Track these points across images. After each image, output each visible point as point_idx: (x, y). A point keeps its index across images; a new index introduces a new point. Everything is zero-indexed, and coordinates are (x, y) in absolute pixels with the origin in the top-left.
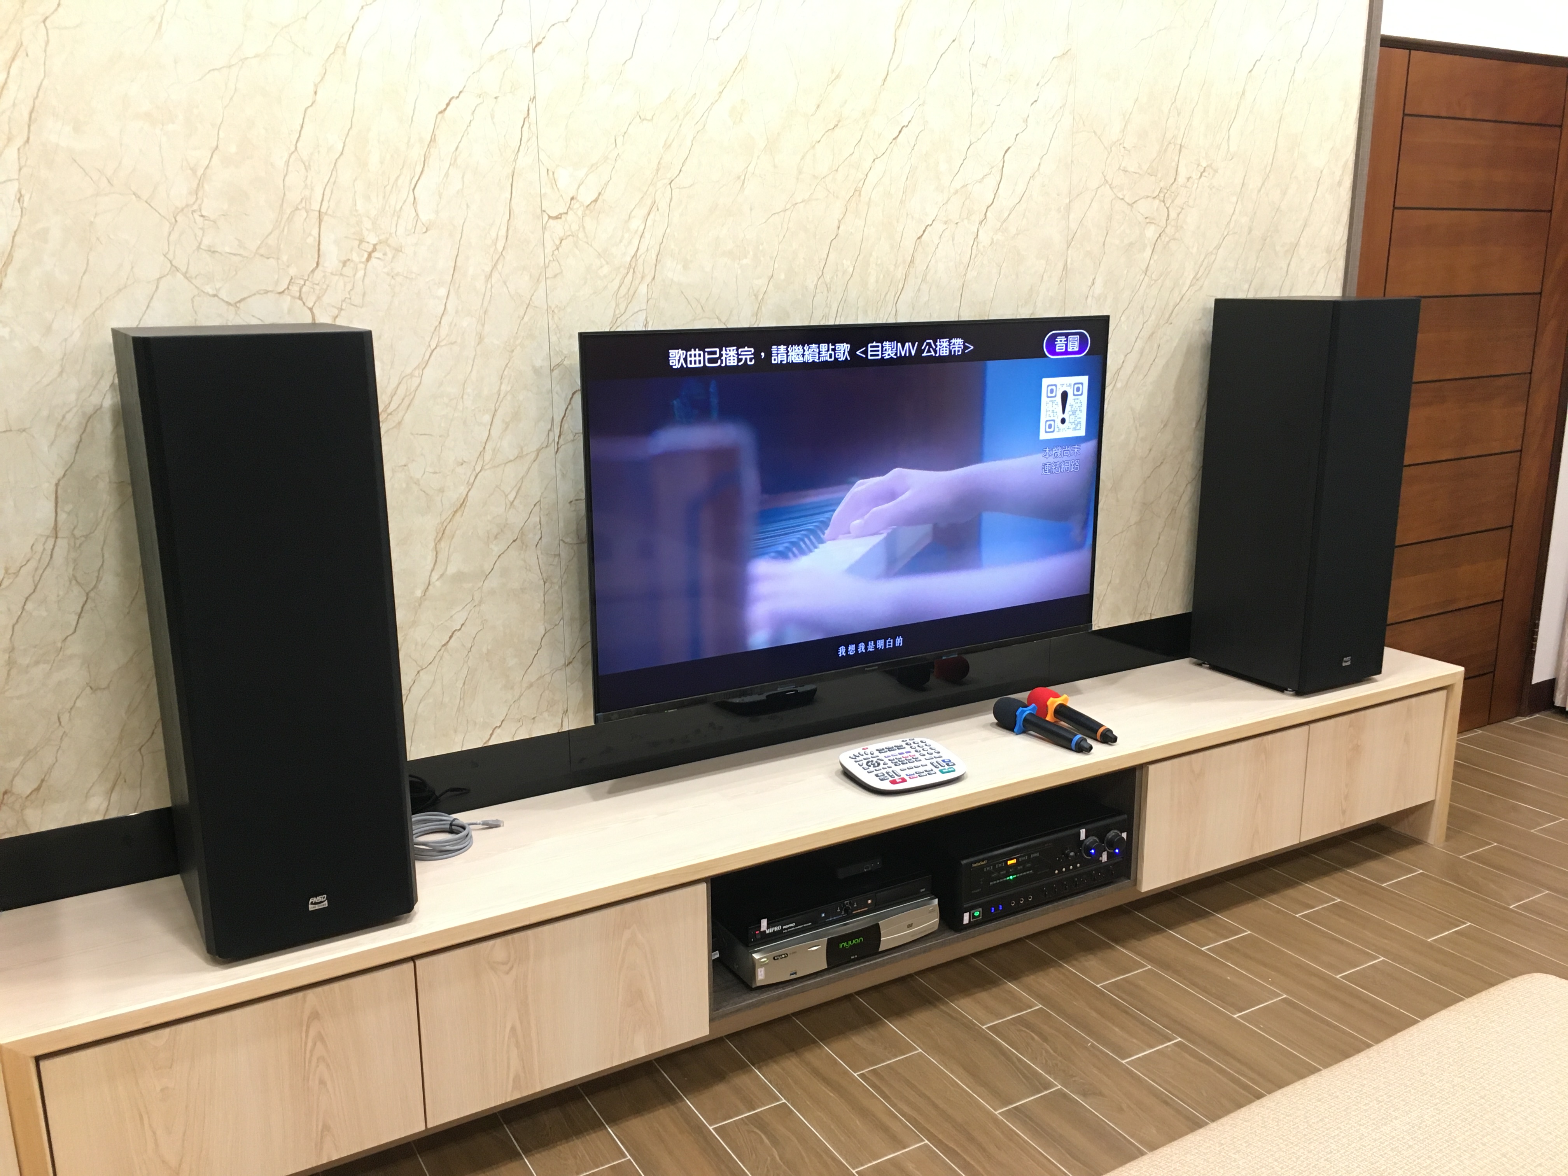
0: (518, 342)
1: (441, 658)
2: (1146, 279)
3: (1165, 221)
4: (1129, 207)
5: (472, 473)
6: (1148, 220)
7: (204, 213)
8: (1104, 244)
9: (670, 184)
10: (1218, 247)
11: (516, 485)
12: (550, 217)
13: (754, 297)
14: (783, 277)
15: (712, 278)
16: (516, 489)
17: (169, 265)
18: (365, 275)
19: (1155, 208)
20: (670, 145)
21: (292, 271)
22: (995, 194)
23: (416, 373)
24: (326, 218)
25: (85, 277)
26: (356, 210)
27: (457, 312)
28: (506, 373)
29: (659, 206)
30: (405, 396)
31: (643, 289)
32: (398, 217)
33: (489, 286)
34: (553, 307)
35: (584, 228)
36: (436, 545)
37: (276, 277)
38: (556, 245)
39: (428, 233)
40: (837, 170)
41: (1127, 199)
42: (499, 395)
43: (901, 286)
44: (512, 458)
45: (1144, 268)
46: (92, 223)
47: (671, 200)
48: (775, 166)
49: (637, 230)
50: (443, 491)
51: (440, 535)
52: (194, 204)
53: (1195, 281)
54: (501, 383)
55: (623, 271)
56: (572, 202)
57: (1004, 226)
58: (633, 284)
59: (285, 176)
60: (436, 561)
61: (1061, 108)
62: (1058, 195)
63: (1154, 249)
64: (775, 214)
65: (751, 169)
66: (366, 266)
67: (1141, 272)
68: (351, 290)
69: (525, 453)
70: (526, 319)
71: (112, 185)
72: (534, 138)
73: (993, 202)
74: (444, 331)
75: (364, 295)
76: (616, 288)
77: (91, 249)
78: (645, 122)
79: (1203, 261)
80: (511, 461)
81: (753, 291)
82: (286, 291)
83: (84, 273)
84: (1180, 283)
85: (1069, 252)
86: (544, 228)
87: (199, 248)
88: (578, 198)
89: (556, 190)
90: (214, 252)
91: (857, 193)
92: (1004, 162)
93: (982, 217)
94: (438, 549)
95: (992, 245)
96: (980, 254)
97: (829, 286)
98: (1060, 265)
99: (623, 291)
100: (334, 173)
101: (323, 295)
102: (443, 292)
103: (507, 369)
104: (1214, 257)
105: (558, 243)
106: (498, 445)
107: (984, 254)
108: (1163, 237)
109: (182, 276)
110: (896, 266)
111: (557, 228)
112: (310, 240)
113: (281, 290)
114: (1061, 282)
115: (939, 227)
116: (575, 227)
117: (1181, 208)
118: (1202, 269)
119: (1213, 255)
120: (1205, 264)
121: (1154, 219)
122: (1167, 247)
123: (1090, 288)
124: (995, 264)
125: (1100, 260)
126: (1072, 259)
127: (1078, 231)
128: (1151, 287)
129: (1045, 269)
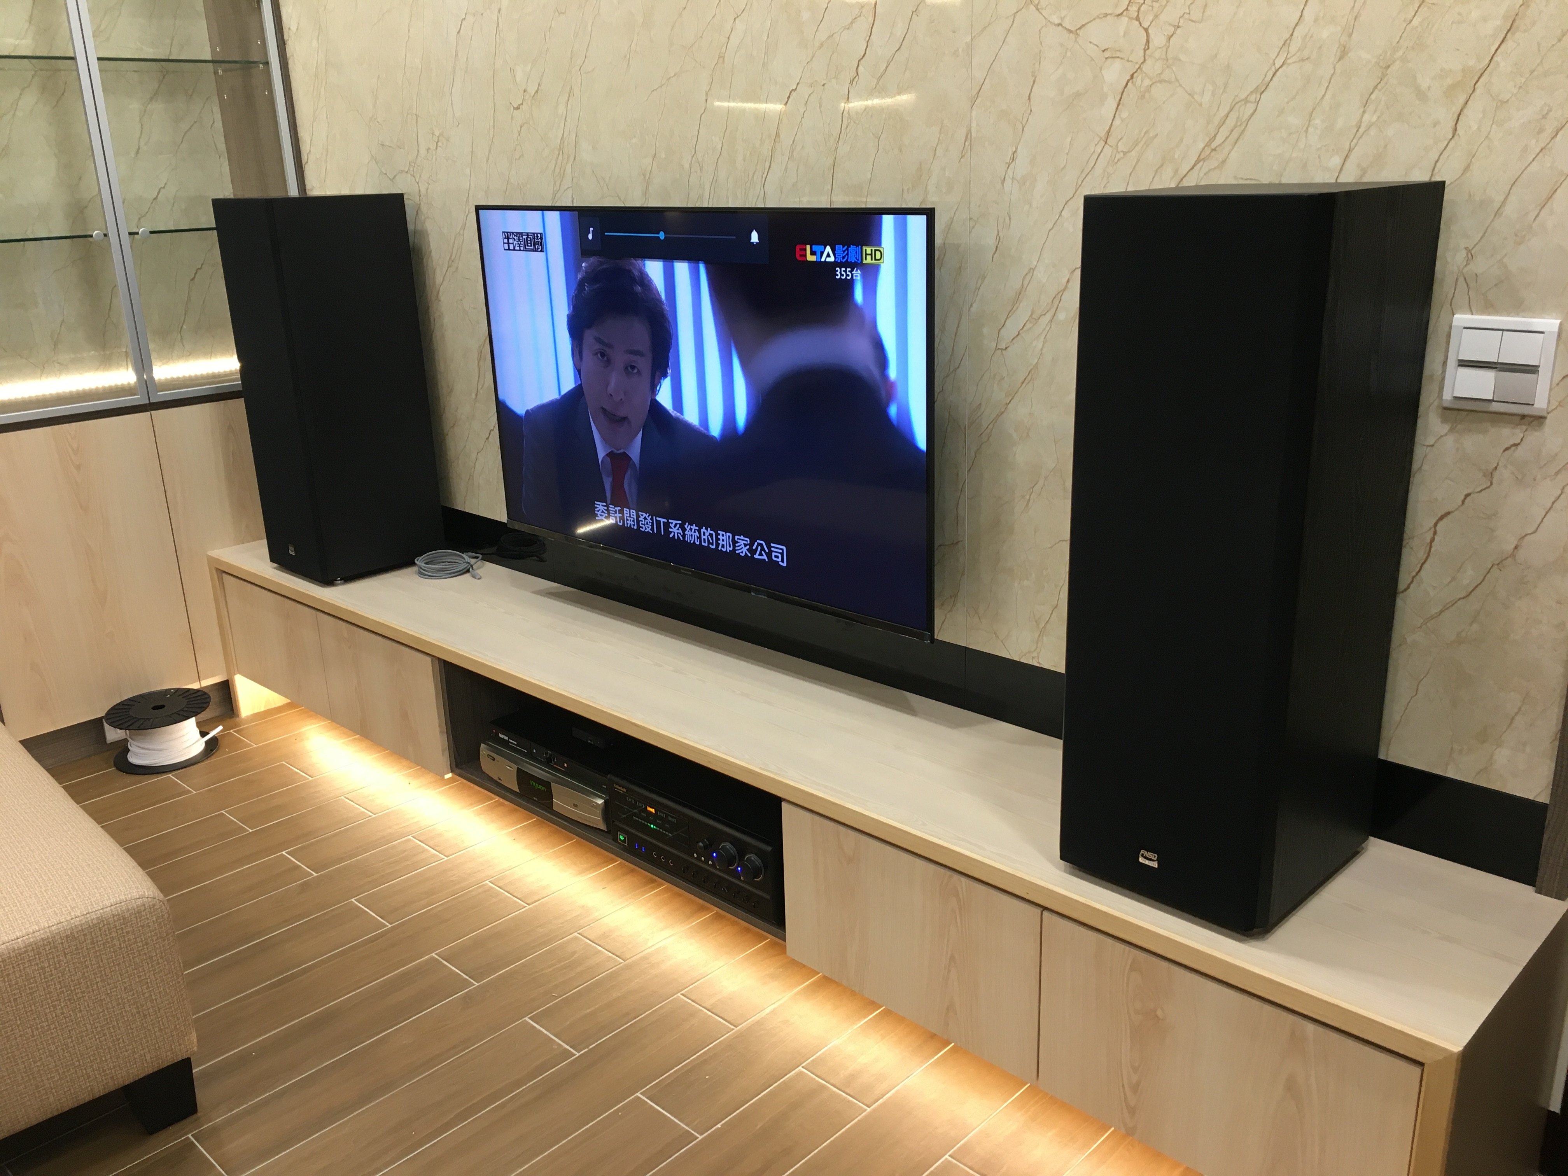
1: (485, 447)
2: (1108, 151)
3: (1141, 52)
4: (1073, 37)
6: (1107, 54)
7: (378, 120)
8: (1029, 99)
9: (580, 70)
10: (1261, 90)
12: (514, 108)
13: (642, 176)
14: (663, 156)
17: (369, 155)
18: (436, 159)
19: (1122, 34)
20: (578, 34)
21: (409, 157)
22: (868, 43)
23: (461, 232)
24: (419, 119)
26: (430, 113)
27: (475, 187)
29: (574, 91)
30: (458, 249)
31: (569, 169)
32: (446, 115)
34: (520, 184)
35: (532, 116)
38: (519, 132)
39: (459, 126)
40: (702, 37)
41: (1066, 24)
43: (767, 165)
45: (1103, 134)
47: (581, 85)
48: (651, 41)
49: (562, 115)
52: (374, 114)
53: (1207, 151)
55: (557, 153)
56: (525, 94)
57: (880, 83)
58: (563, 164)
59: (402, 92)
62: (954, 32)
63: (1120, 100)
64: (653, 90)
65: (633, 46)
66: (436, 152)
67: (1097, 139)
71: (351, 105)
72: (503, 43)
73: (865, 54)
76: (554, 167)
78: (561, 16)
79: (1227, 116)
81: (643, 169)
82: (408, 171)
84: (1176, 156)
85: (974, 113)
86: (512, 118)
87: (378, 143)
88: (529, 90)
89: (516, 84)
91: (721, 60)
93: (854, 74)
94: (479, 366)
96: (852, 123)
97: (701, 166)
98: (961, 134)
99: (557, 170)
100: (419, 87)
101: (422, 174)
102: (468, 171)
104: (1250, 107)
105: (519, 129)
107: (857, 122)
108: (1138, 79)
110: (762, 142)
111: (519, 117)
114: (962, 157)
115: (804, 91)
116: (527, 115)
117: (1174, 26)
118: (1224, 132)
119: (1249, 105)
120: (1231, 122)
121: (1119, 51)
122: (1147, 95)
123: (1009, 166)
124: (871, 134)
125: (1024, 123)
126: (977, 125)
127: (985, 83)
128: (1117, 163)
129: (939, 139)
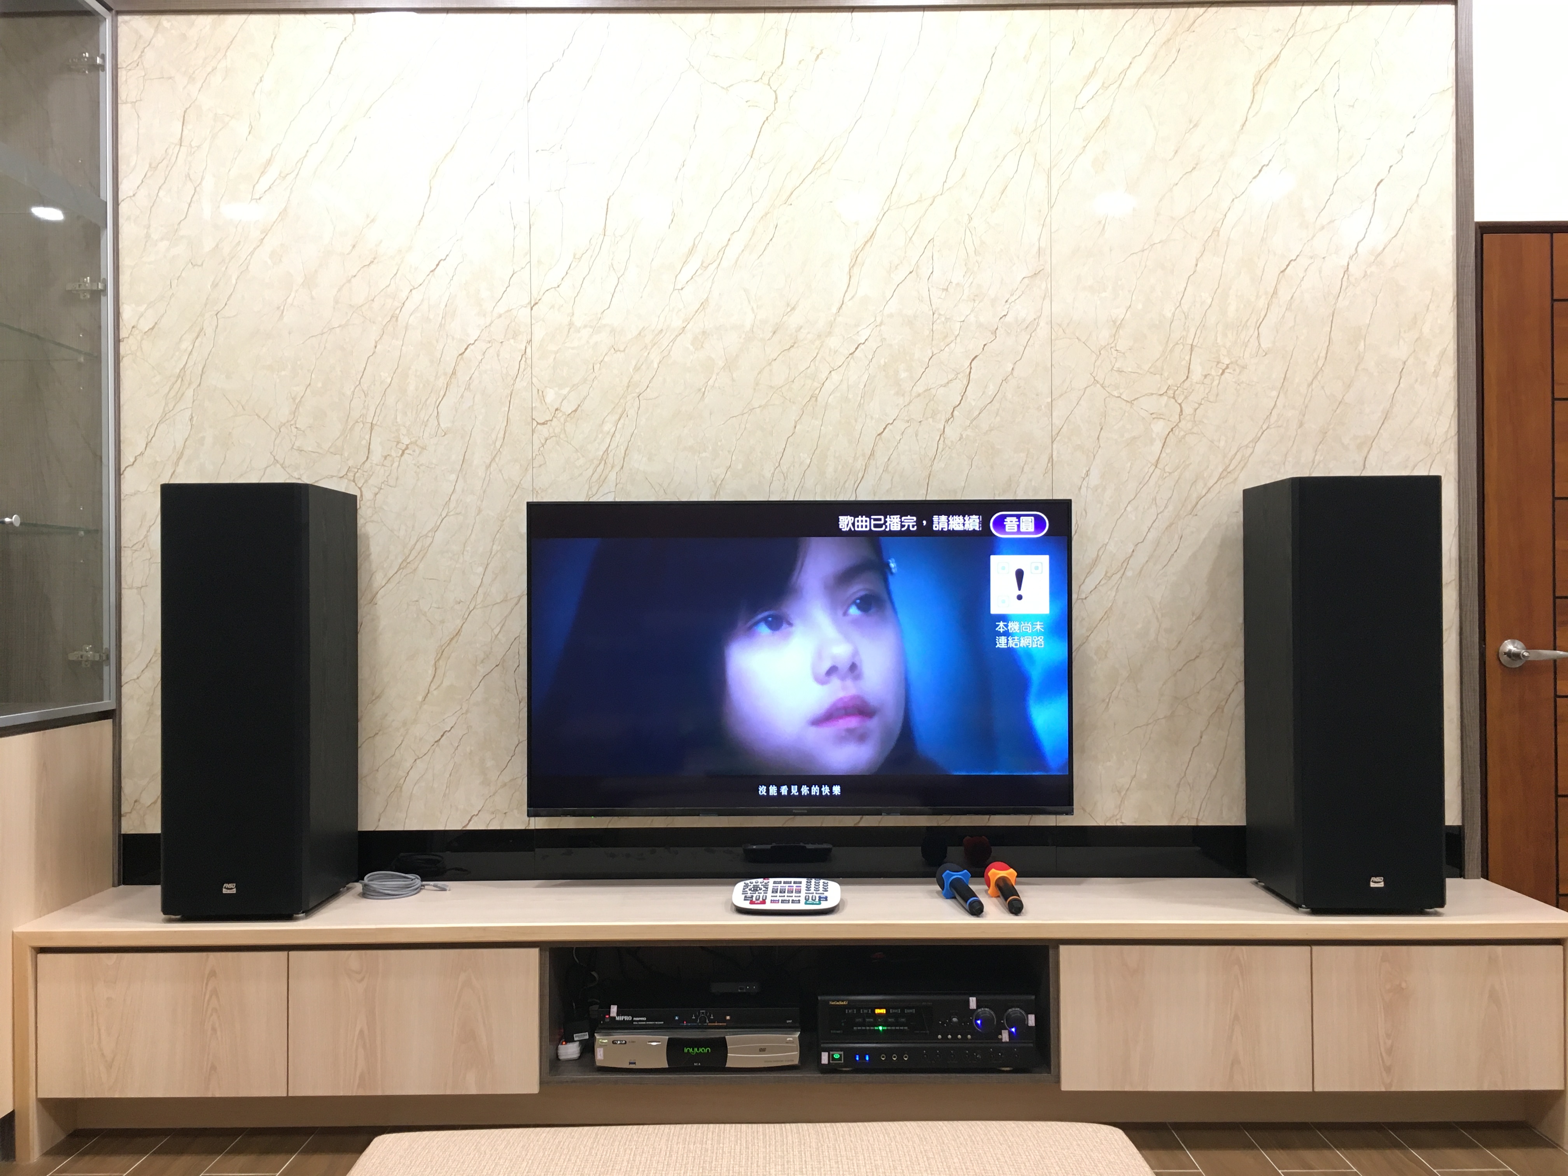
0: (508, 514)
1: (434, 752)
2: (1158, 471)
3: (1177, 417)
4: (1129, 405)
5: (466, 611)
6: (1154, 416)
7: (297, 426)
8: (1098, 438)
9: (638, 397)
10: (1256, 440)
11: (501, 622)
12: (538, 423)
13: (712, 483)
14: (740, 466)
15: (674, 467)
16: (500, 625)
17: (273, 459)
18: (399, 466)
19: (1164, 405)
20: (639, 368)
21: (351, 463)
22: (962, 396)
23: (430, 535)
24: (376, 427)
25: (222, 467)
26: (397, 422)
27: (463, 491)
28: (497, 536)
29: (628, 413)
30: (421, 551)
31: (612, 476)
32: (425, 426)
33: (488, 473)
34: (537, 488)
35: (565, 431)
36: (436, 662)
37: (339, 467)
38: (542, 444)
39: (446, 436)
40: (793, 381)
41: (1124, 397)
42: (491, 554)
43: (860, 475)
44: (499, 601)
45: (1154, 461)
46: (230, 433)
47: (639, 408)
48: (733, 380)
49: (609, 432)
50: (444, 622)
51: (439, 655)
52: (292, 420)
53: (1225, 473)
54: (493, 544)
55: (596, 462)
56: (557, 412)
57: (973, 423)
58: (604, 472)
59: (351, 401)
60: (435, 675)
61: (1035, 319)
62: (1037, 395)
63: (1165, 442)
64: (733, 417)
65: (711, 383)
66: (400, 459)
67: (1149, 465)
68: (388, 476)
69: (509, 598)
70: (515, 497)
71: (244, 410)
72: (529, 368)
73: (960, 403)
74: (452, 505)
75: (397, 479)
76: (591, 474)
77: (228, 449)
78: (618, 353)
79: (1236, 454)
80: (497, 603)
81: (712, 478)
82: (345, 476)
83: (222, 464)
84: (1205, 476)
85: (1054, 446)
86: (533, 431)
87: (292, 448)
88: (562, 409)
89: (544, 404)
90: (301, 451)
91: (814, 399)
92: (971, 368)
93: (949, 415)
94: (437, 667)
95: (962, 440)
96: (947, 448)
97: (785, 475)
98: (1044, 459)
99: (596, 476)
100: (384, 398)
101: (370, 479)
102: (453, 477)
103: (499, 534)
104: (1250, 450)
105: (543, 442)
106: (489, 590)
107: (952, 448)
108: (1176, 431)
109: (280, 467)
110: (855, 459)
111: (544, 431)
112: (364, 442)
113: (341, 476)
114: (1046, 473)
115: (900, 425)
116: (557, 430)
117: (1198, 404)
118: (1235, 462)
119: (1248, 448)
120: (1238, 457)
121: (1163, 415)
122: (1183, 440)
123: (1084, 479)
124: (965, 456)
125: (1095, 453)
126: (1058, 453)
127: (1064, 427)
128: (1164, 479)
129: (1026, 461)
